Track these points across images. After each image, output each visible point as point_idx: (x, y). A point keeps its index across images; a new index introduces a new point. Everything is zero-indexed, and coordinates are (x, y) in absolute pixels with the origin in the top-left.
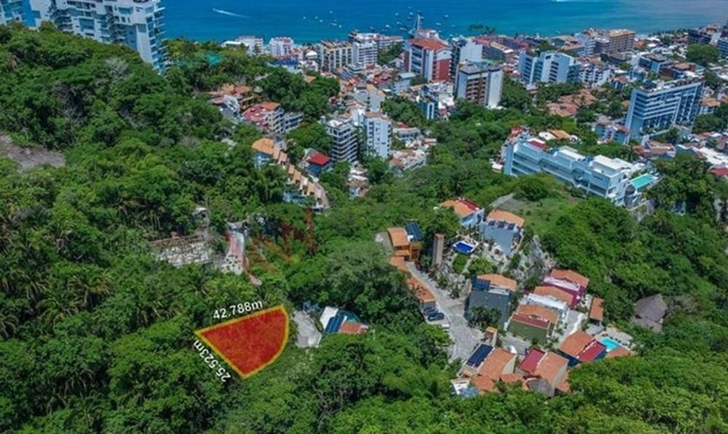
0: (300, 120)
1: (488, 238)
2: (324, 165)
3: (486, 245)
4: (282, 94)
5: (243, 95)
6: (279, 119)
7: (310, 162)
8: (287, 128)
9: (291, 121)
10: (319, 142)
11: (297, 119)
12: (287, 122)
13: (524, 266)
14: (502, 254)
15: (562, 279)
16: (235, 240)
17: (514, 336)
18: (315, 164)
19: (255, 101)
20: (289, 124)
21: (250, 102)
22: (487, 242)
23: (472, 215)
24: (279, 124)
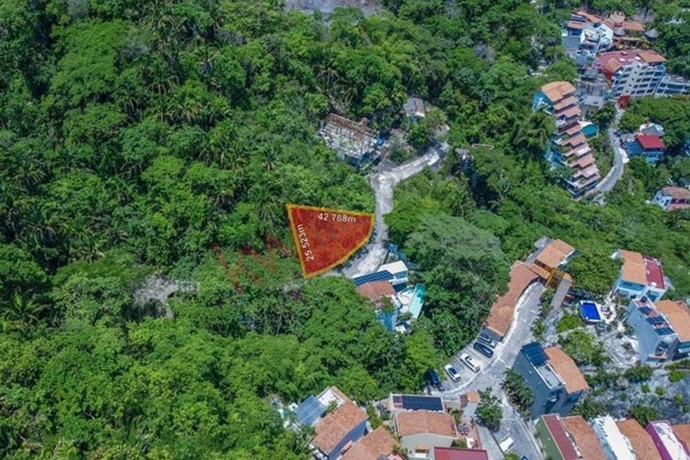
0: (683, 90)
1: (631, 323)
2: (648, 150)
3: (621, 328)
4: (683, 50)
5: (627, 32)
6: (653, 76)
7: (637, 140)
8: (660, 91)
9: (670, 86)
10: (676, 124)
11: (681, 87)
12: (663, 85)
13: (652, 389)
14: (634, 353)
15: (681, 442)
16: (427, 159)
17: (536, 436)
18: (640, 144)
19: (640, 45)
20: (666, 88)
21: (633, 43)
22: (625, 325)
23: (642, 286)
24: (649, 83)
